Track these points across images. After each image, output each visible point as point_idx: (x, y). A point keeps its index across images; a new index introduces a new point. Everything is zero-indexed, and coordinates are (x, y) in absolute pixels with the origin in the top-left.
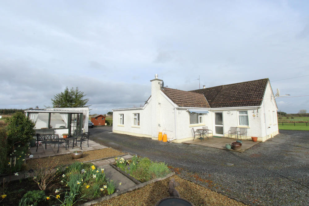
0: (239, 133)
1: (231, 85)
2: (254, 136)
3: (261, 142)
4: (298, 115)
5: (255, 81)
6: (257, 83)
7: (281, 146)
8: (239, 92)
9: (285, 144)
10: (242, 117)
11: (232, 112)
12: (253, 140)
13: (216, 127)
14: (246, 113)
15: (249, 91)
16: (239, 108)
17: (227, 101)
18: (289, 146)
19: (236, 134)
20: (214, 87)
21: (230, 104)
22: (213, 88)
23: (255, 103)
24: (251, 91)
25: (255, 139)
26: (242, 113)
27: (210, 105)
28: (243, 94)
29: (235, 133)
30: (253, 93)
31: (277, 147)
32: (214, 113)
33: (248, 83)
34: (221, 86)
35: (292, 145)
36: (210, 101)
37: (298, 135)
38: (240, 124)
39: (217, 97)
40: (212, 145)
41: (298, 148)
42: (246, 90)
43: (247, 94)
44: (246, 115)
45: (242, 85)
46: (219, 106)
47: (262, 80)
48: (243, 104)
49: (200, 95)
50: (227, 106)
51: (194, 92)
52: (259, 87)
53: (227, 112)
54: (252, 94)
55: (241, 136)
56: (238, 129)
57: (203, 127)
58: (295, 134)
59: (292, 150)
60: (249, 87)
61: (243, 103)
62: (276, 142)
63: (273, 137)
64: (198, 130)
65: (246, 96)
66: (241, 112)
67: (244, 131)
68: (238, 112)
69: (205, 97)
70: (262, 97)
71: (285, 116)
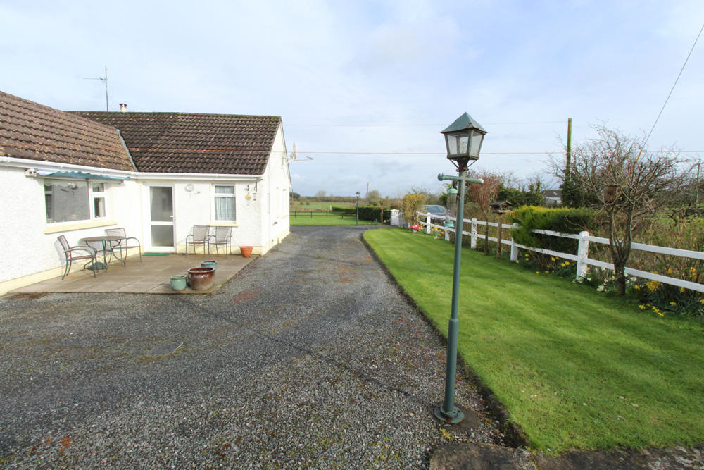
0: (213, 240)
1: (202, 115)
2: (246, 244)
3: (259, 256)
4: (315, 199)
5: (255, 117)
6: (259, 123)
7: (294, 261)
8: (219, 136)
9: (300, 255)
10: (222, 199)
11: (197, 186)
12: (244, 253)
13: (153, 227)
14: (232, 189)
15: (242, 138)
16: (215, 177)
17: (185, 156)
18: (306, 258)
19: (206, 244)
20: (154, 114)
21: (194, 165)
22: (149, 114)
23: (252, 167)
24: (245, 139)
25: (247, 253)
26: (222, 189)
27: (135, 162)
28: (227, 144)
29: (205, 240)
30: (249, 144)
31: (287, 264)
32: (149, 188)
33: (242, 119)
34: (174, 114)
35: (310, 257)
36: (138, 150)
37: (318, 235)
38: (216, 219)
39: (158, 142)
40: (128, 287)
41: (319, 260)
42: (235, 135)
43: (236, 144)
44: (231, 195)
45: (228, 122)
46: (163, 168)
47: (270, 118)
48: (225, 169)
49: (103, 128)
50: (185, 169)
51: (85, 117)
52: (263, 133)
53: (184, 185)
54: (246, 147)
55: (218, 246)
56: (212, 231)
57: (106, 230)
58: (313, 233)
59: (312, 267)
60: (243, 128)
61: (225, 166)
62: (285, 253)
63: (280, 242)
64: (87, 242)
65: (234, 148)
66: (221, 187)
67: (224, 235)
68: (214, 187)
69: (121, 138)
70: (266, 156)
71: (298, 200)
